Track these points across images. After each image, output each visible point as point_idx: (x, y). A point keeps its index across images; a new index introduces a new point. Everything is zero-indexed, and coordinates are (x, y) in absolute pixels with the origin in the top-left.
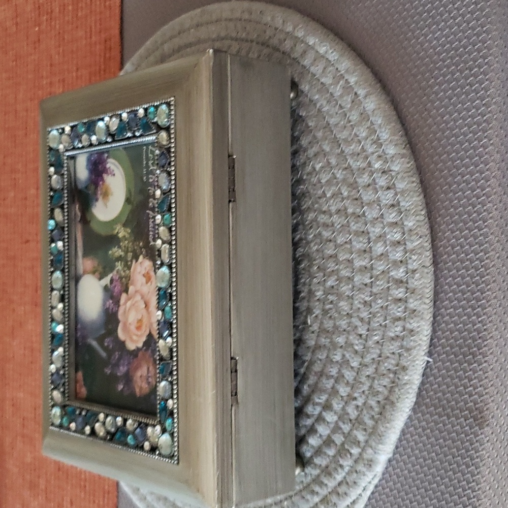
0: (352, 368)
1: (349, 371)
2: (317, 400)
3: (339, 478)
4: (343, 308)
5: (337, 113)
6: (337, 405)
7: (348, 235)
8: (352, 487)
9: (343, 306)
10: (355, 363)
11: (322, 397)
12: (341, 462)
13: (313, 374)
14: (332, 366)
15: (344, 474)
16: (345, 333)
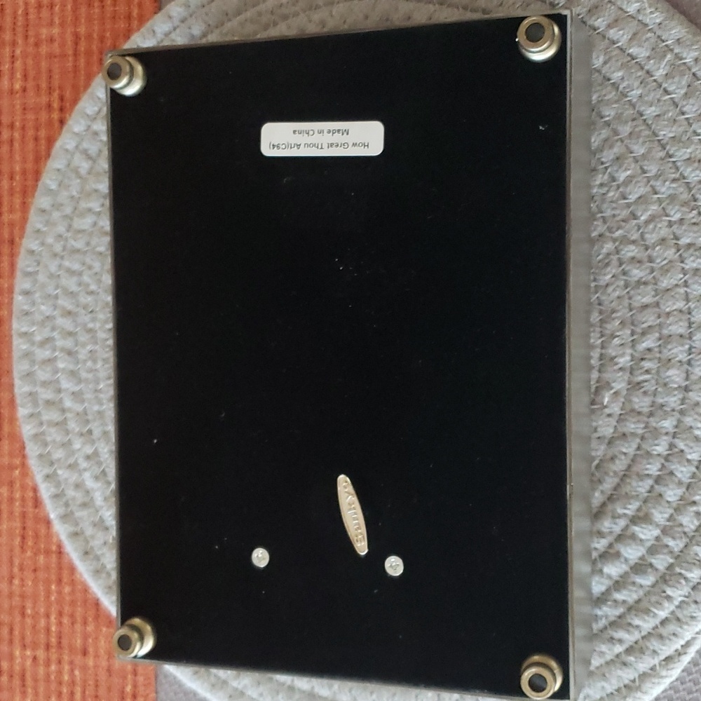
0: (688, 461)
1: (685, 466)
2: (620, 511)
3: (663, 614)
4: (673, 378)
5: (659, 100)
6: (660, 516)
7: (682, 276)
8: (687, 623)
9: (673, 376)
10: (693, 455)
11: (630, 507)
12: (669, 592)
13: (612, 474)
14: (651, 461)
15: (672, 608)
16: (674, 413)
